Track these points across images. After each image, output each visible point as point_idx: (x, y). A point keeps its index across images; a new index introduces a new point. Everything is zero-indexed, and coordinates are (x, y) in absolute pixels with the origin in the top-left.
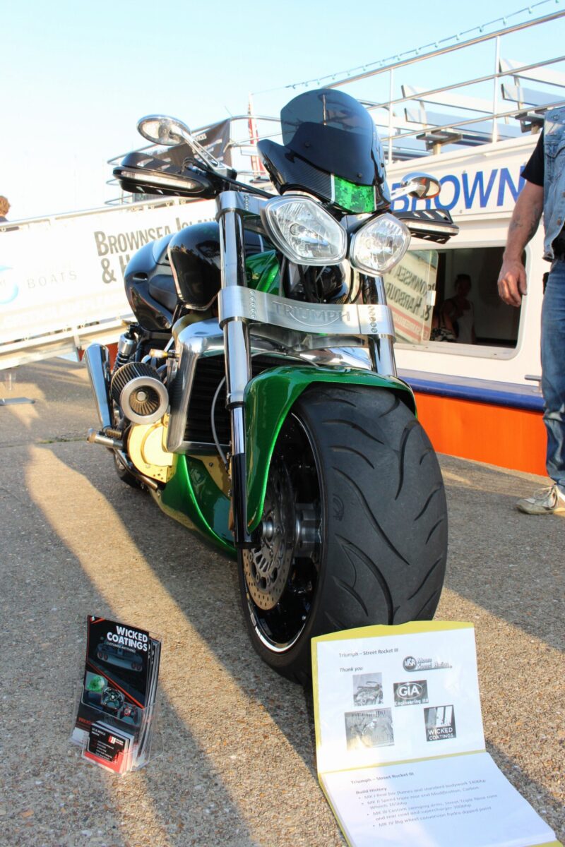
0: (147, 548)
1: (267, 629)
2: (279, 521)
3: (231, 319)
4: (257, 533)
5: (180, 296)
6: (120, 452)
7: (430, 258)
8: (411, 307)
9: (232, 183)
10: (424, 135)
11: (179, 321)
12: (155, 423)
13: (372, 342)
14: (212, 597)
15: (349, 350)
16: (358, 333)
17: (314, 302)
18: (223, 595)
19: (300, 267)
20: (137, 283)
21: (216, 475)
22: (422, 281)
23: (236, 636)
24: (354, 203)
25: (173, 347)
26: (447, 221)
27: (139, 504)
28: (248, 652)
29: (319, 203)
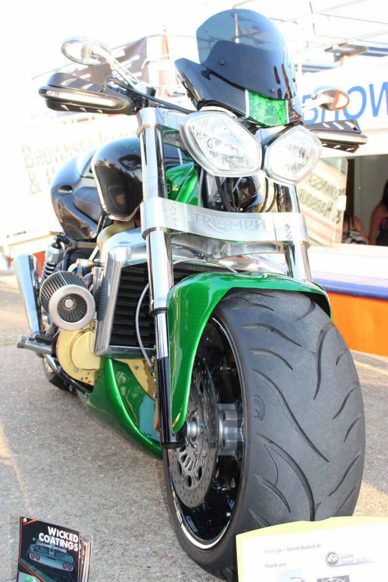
0: (76, 448)
1: (193, 526)
2: (203, 420)
3: (153, 229)
4: (182, 433)
5: (104, 207)
6: (49, 356)
7: (339, 164)
8: (323, 211)
9: (152, 100)
10: (331, 48)
11: (103, 231)
12: (82, 329)
13: (288, 248)
14: (139, 495)
15: (265, 256)
16: (274, 240)
17: (231, 211)
18: (149, 493)
19: (217, 179)
20: (63, 195)
21: (142, 377)
22: (332, 186)
23: (162, 533)
24: (267, 117)
25: (98, 255)
26: (356, 131)
27: (68, 406)
28: (175, 548)
29: (234, 117)
